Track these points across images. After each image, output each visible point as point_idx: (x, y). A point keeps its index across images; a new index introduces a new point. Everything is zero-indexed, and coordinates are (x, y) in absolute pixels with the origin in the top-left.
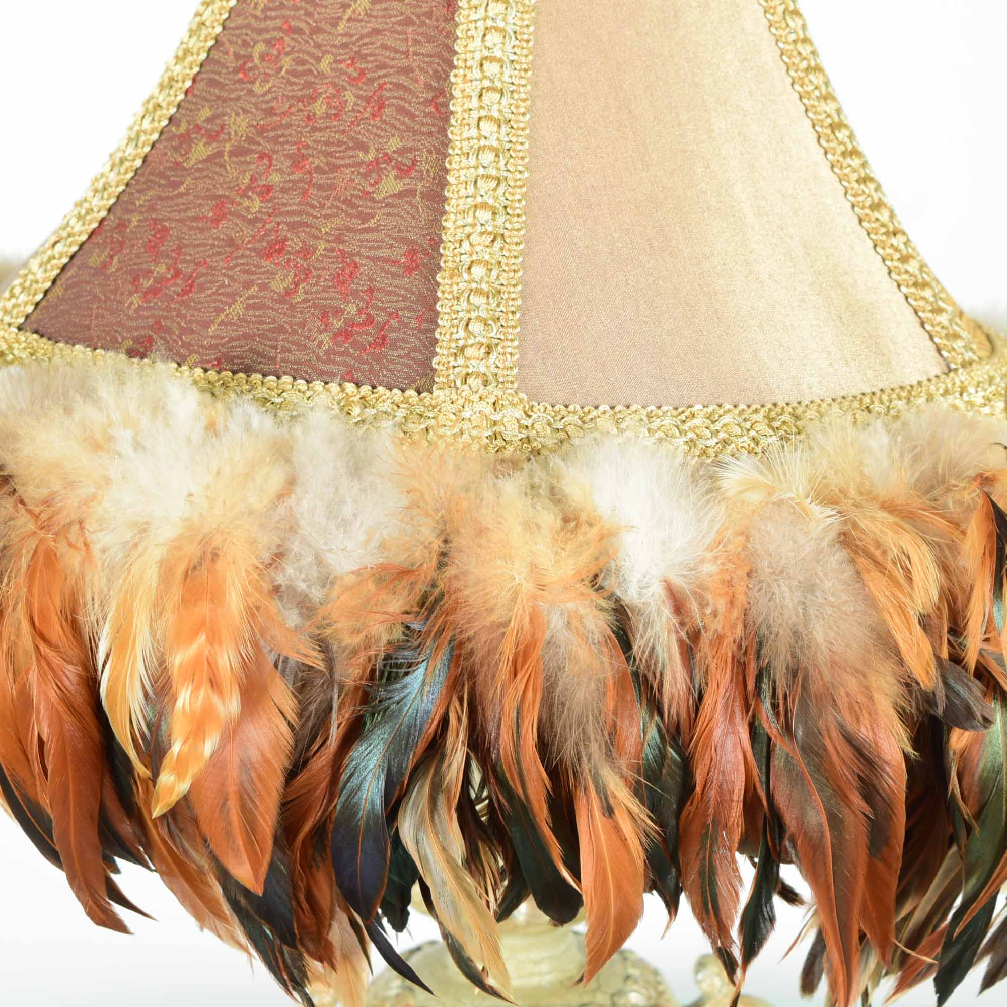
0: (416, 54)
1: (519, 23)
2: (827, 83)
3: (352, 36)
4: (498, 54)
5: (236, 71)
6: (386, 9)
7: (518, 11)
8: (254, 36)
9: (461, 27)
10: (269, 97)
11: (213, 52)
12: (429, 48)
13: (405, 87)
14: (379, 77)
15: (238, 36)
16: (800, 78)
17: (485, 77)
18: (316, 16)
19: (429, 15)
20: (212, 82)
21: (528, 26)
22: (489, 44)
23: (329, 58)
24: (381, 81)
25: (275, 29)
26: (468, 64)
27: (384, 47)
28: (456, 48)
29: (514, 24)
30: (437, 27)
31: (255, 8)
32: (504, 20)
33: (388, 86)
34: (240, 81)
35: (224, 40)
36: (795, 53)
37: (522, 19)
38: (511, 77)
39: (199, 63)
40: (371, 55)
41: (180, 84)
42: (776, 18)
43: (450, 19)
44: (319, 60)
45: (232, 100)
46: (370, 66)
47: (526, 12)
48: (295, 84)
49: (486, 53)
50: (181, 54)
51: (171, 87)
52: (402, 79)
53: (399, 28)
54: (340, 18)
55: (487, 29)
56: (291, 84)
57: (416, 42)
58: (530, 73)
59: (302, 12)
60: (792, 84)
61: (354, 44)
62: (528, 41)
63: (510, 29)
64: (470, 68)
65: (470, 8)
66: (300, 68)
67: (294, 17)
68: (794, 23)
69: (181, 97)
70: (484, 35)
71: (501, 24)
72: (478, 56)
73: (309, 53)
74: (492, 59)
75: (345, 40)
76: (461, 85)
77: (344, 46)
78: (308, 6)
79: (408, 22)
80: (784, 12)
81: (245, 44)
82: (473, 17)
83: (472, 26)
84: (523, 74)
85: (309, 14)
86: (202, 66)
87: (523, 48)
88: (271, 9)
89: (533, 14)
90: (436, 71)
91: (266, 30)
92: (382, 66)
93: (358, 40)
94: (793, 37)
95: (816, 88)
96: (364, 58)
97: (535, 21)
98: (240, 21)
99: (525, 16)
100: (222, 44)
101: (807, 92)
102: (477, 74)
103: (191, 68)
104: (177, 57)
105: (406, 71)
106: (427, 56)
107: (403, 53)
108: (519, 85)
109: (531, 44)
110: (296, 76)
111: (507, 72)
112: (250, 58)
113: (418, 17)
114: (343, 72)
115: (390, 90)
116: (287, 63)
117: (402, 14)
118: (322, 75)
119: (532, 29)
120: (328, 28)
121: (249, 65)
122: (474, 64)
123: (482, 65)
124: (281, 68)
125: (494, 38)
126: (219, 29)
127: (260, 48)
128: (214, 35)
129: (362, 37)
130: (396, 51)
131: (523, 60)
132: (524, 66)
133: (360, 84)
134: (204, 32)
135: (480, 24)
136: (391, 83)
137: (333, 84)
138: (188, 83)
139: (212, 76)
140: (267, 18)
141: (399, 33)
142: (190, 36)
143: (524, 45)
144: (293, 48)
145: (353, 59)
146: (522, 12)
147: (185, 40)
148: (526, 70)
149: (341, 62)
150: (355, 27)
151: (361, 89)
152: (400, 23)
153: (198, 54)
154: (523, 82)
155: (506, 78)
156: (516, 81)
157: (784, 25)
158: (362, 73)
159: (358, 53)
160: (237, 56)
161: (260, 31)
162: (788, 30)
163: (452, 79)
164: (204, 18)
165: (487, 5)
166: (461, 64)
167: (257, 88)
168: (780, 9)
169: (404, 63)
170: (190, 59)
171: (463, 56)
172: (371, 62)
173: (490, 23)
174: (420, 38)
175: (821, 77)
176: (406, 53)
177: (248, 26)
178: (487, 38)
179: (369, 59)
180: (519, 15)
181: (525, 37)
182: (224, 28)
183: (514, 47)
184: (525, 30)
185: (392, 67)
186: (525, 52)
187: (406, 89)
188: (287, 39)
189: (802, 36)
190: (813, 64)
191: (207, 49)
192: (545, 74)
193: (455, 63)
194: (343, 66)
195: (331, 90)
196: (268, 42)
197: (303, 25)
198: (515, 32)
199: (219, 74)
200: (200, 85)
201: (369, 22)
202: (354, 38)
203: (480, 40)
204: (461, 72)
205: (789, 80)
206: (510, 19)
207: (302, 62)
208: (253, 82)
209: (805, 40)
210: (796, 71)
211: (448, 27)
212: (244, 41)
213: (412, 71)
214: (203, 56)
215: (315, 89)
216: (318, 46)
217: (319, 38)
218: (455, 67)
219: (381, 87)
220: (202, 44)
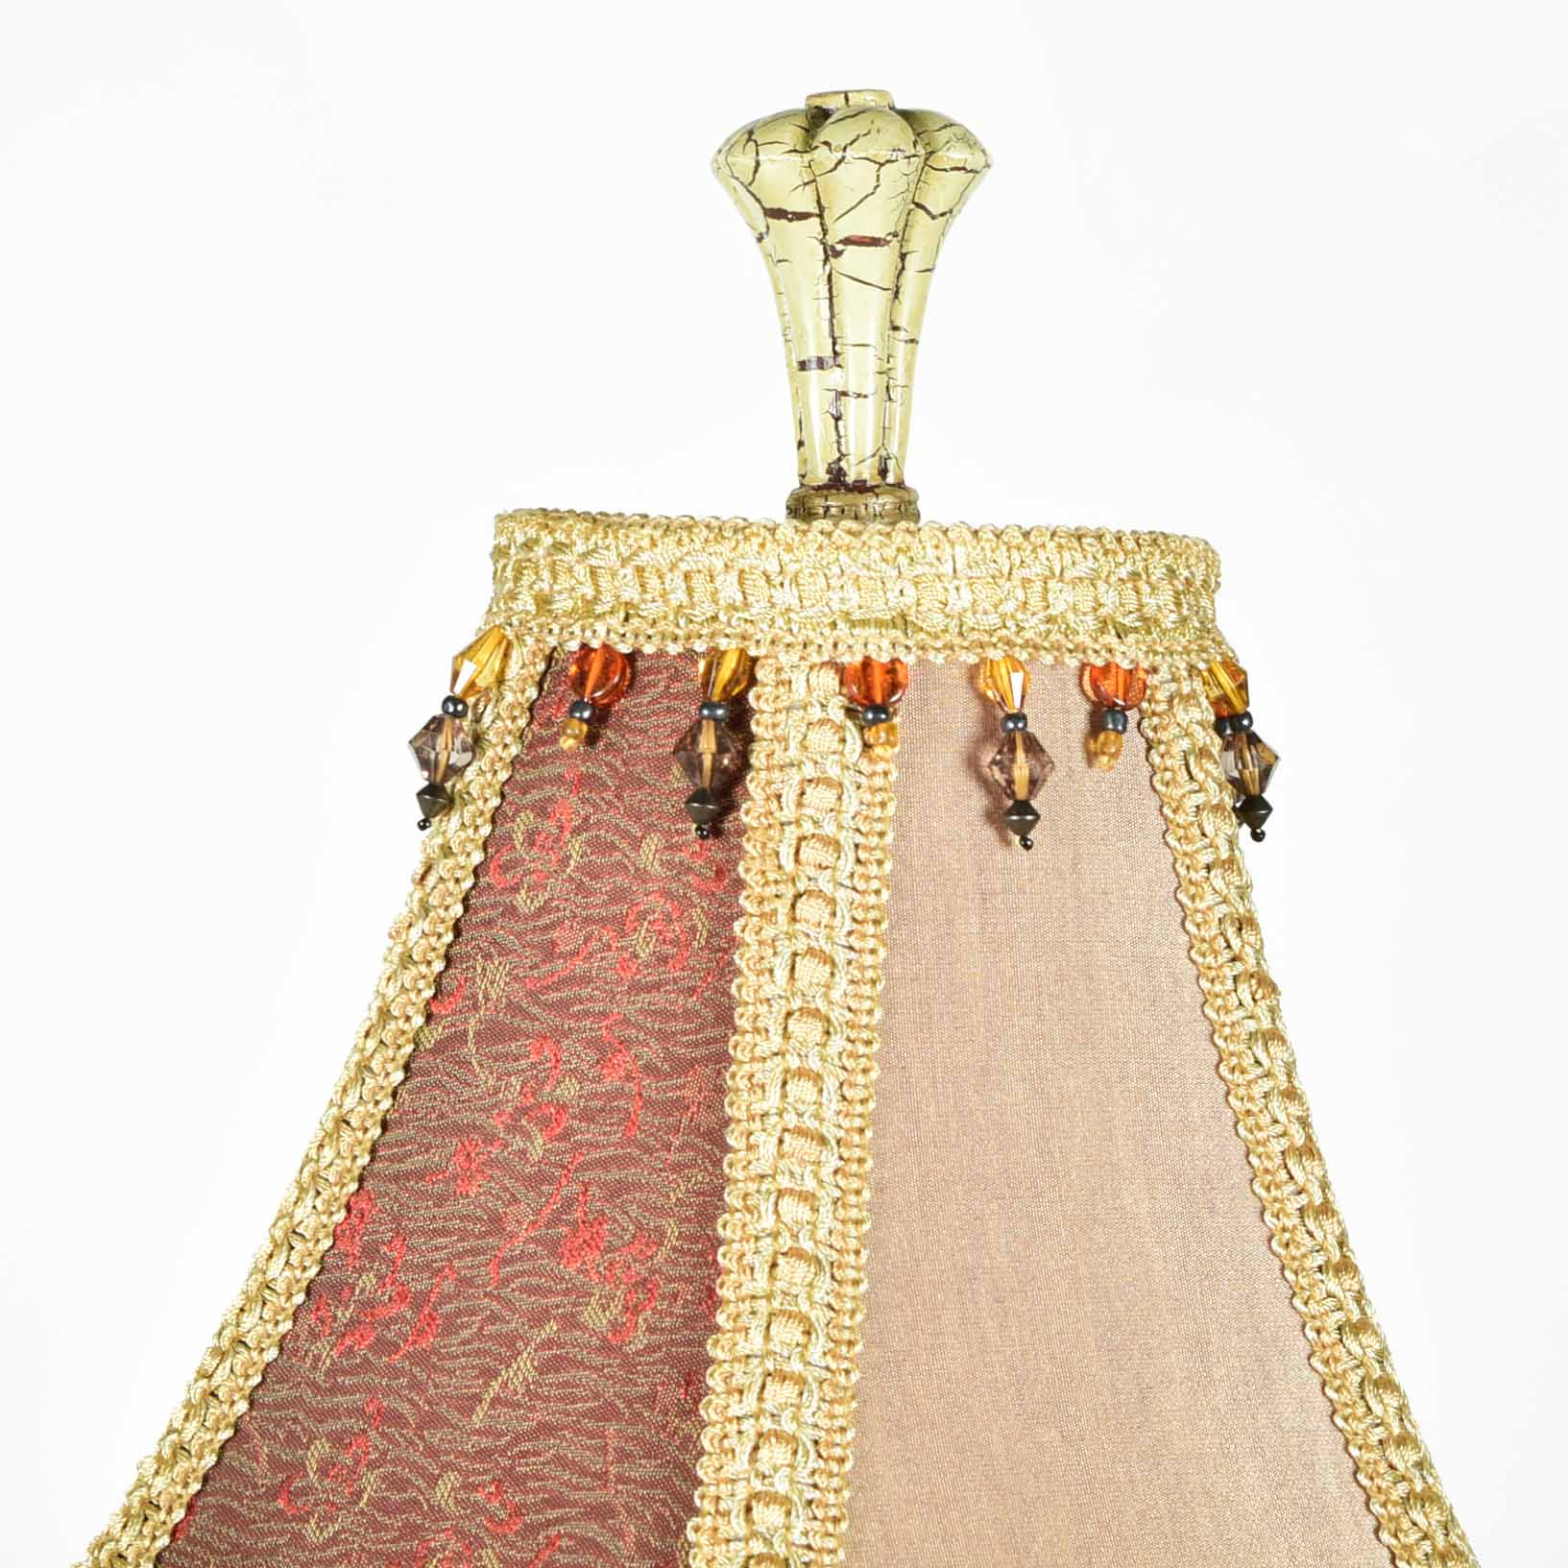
0: (621, 1479)
1: (824, 1423)
2: (1447, 1527)
3: (500, 1435)
4: (782, 1487)
5: (273, 1494)
6: (566, 1384)
7: (824, 1401)
8: (309, 1424)
9: (710, 1431)
10: (334, 1551)
11: (229, 1454)
12: (647, 1469)
13: (598, 1545)
14: (549, 1524)
15: (278, 1424)
16: (1391, 1518)
17: (754, 1534)
18: (432, 1391)
19: (650, 1400)
20: (226, 1515)
21: (843, 1430)
22: (764, 1467)
23: (452, 1478)
24: (553, 1532)
25: (350, 1413)
26: (723, 1506)
27: (560, 1461)
28: (700, 1473)
29: (816, 1426)
30: (664, 1427)
31: (314, 1367)
32: (795, 1418)
33: (564, 1543)
34: (279, 1515)
35: (251, 1428)
36: (1382, 1467)
37: (832, 1417)
38: (806, 1534)
39: (201, 1473)
40: (536, 1477)
41: (162, 1516)
42: (1345, 1397)
43: (690, 1410)
44: (433, 1481)
45: (261, 1553)
46: (530, 1498)
47: (840, 1401)
48: (386, 1528)
49: (757, 1485)
50: (167, 1452)
51: (146, 1519)
52: (592, 1530)
53: (589, 1424)
54: (478, 1399)
55: (760, 1435)
56: (377, 1527)
57: (623, 1456)
58: (844, 1526)
59: (404, 1381)
60: (1376, 1531)
61: (503, 1452)
62: (841, 1460)
63: (806, 1436)
64: (726, 1514)
65: (729, 1393)
66: (395, 1497)
67: (388, 1391)
68: (1383, 1405)
69: (164, 1541)
70: (756, 1448)
71: (788, 1426)
72: (742, 1491)
73: (414, 1466)
74: (771, 1499)
75: (486, 1442)
76: (707, 1550)
77: (483, 1454)
78: (416, 1370)
79: (608, 1413)
80: (1361, 1384)
81: (292, 1440)
82: (735, 1410)
83: (732, 1428)
84: (830, 1527)
85: (416, 1385)
86: (206, 1479)
87: (831, 1475)
88: (345, 1372)
89: (854, 1405)
90: (659, 1517)
91: (334, 1413)
92: (555, 1502)
93: (510, 1445)
94: (1379, 1433)
95: (1425, 1537)
96: (520, 1481)
97: (858, 1419)
98: (284, 1392)
99: (839, 1409)
100: (248, 1438)
101: (1405, 1547)
102: (738, 1526)
103: (186, 1485)
104: (159, 1459)
105: (601, 1513)
106: (644, 1485)
107: (595, 1475)
108: (820, 1551)
109: (848, 1466)
110: (386, 1513)
111: (799, 1524)
112: (300, 1467)
113: (629, 1404)
114: (478, 1509)
115: (570, 1551)
116: (371, 1483)
117: (597, 1396)
118: (437, 1513)
119: (850, 1435)
120: (454, 1416)
121: (298, 1483)
122: (736, 1506)
123: (749, 1509)
124: (359, 1494)
125: (774, 1454)
126: (242, 1406)
127: (321, 1449)
128: (232, 1420)
129: (518, 1439)
130: (584, 1472)
131: (831, 1498)
132: (833, 1512)
133: (511, 1537)
134: (215, 1411)
135: (748, 1425)
136: (571, 1537)
137: (458, 1532)
138: (179, 1514)
139: (227, 1501)
140: (335, 1389)
141: (591, 1435)
142: (187, 1418)
143: (834, 1467)
144: (385, 1453)
145: (498, 1482)
146: (832, 1402)
147: (177, 1425)
148: (836, 1520)
149: (475, 1487)
150: (509, 1420)
151: (512, 1545)
152: (590, 1414)
153: (201, 1457)
154: (831, 1543)
155: (796, 1537)
156: (816, 1542)
157: (1361, 1410)
158: (517, 1512)
159: (509, 1471)
160: (275, 1463)
161: (322, 1416)
162: (1368, 1420)
163: (691, 1535)
164: (217, 1380)
165: (763, 1387)
166: (707, 1506)
167: (312, 1532)
168: (1354, 1378)
169: (598, 1496)
170: (183, 1465)
171: (712, 1491)
172: (535, 1492)
173: (767, 1424)
174: (630, 1447)
175: (1436, 1516)
176: (602, 1476)
177: (297, 1402)
178: (763, 1453)
179: (531, 1484)
180: (825, 1406)
181: (838, 1452)
182: (252, 1404)
183: (813, 1473)
184: (838, 1438)
185: (574, 1504)
186: (835, 1482)
187: (599, 1550)
188: (373, 1433)
189: (1396, 1431)
190: (1419, 1487)
191: (217, 1446)
192: (875, 1525)
193: (697, 1502)
194: (479, 1496)
195: (454, 1545)
196: (337, 1439)
197: (405, 1409)
198: (816, 1442)
199: (239, 1497)
200: (201, 1519)
201: (532, 1409)
202: (504, 1441)
203: (746, 1458)
204: (708, 1521)
205: (1370, 1523)
206: (806, 1415)
207: (400, 1484)
208: (304, 1520)
209: (1403, 1440)
210: (1384, 1505)
211: (686, 1427)
212: (291, 1433)
213: (612, 1513)
214: (210, 1460)
215: (423, 1541)
216: (432, 1452)
217: (434, 1437)
218: (695, 1512)
219: (551, 1543)
220: (208, 1437)
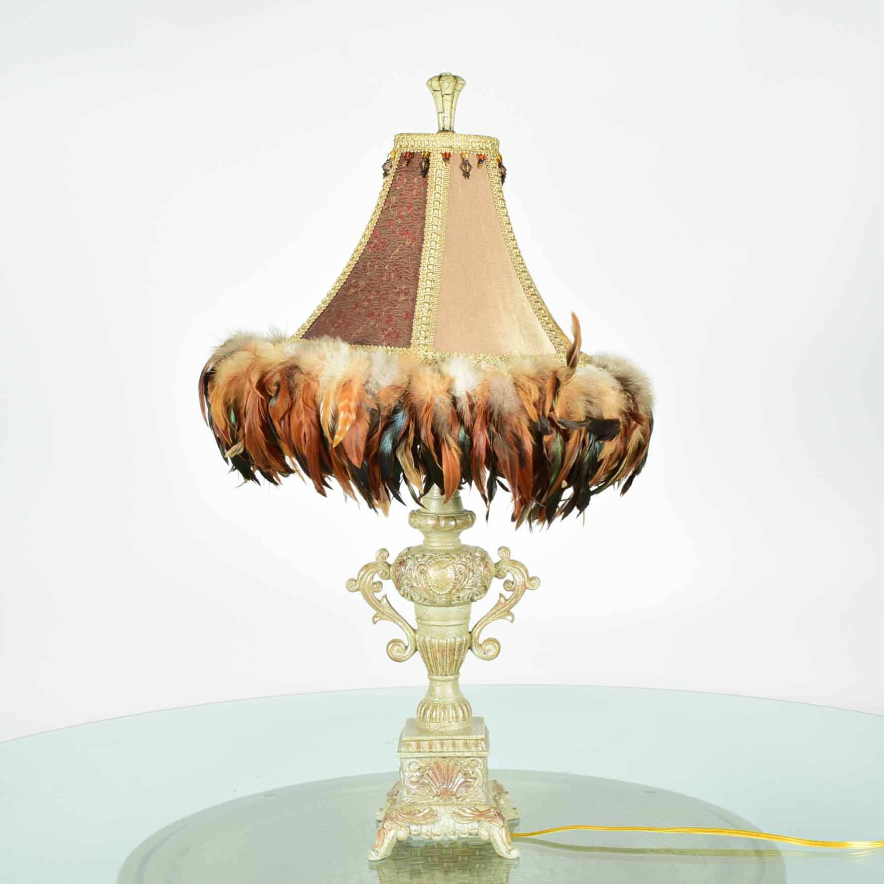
0: (411, 264)
1: (438, 255)
4: (432, 263)
5: (362, 270)
6: (403, 252)
9: (423, 257)
10: (371, 276)
12: (414, 262)
14: (401, 270)
15: (363, 260)
16: (520, 274)
17: (428, 269)
18: (385, 254)
19: (415, 253)
20: (356, 273)
22: (430, 261)
23: (388, 265)
25: (373, 258)
26: (424, 266)
27: (402, 262)
28: (421, 262)
30: (416, 257)
31: (368, 253)
34: (364, 272)
35: (359, 261)
36: (519, 267)
38: (436, 269)
40: (399, 264)
41: (347, 274)
42: (513, 257)
43: (420, 254)
44: (385, 266)
45: (361, 277)
46: (398, 267)
47: (441, 253)
48: (378, 272)
49: (429, 263)
51: (345, 274)
52: (407, 271)
54: (391, 255)
55: (429, 257)
57: (411, 261)
58: (441, 269)
59: (381, 253)
60: (517, 275)
61: (394, 262)
62: (441, 260)
65: (425, 251)
66: (380, 268)
67: (379, 255)
68: (519, 259)
71: (433, 255)
72: (427, 264)
73: (382, 264)
74: (431, 265)
75: (392, 260)
76: (422, 271)
77: (392, 262)
79: (409, 255)
80: (516, 256)
82: (426, 254)
83: (426, 256)
84: (439, 269)
85: (383, 254)
86: (353, 269)
87: (439, 262)
88: (372, 253)
89: (443, 253)
90: (416, 268)
91: (371, 259)
92: (402, 267)
94: (518, 262)
95: (525, 276)
96: (397, 265)
97: (443, 255)
98: (364, 256)
100: (359, 263)
101: (522, 278)
102: (426, 268)
103: (350, 269)
104: (346, 267)
105: (408, 268)
106: (414, 264)
110: (378, 270)
112: (366, 266)
113: (412, 254)
114: (391, 269)
115: (403, 273)
116: (376, 267)
117: (407, 253)
118: (385, 270)
119: (442, 257)
120: (388, 258)
121: (366, 268)
122: (426, 266)
123: (428, 266)
124: (375, 269)
125: (431, 259)
126: (358, 259)
127: (370, 263)
129: (397, 260)
130: (406, 263)
131: (439, 265)
132: (439, 267)
133: (396, 272)
134: (354, 260)
135: (428, 255)
137: (389, 272)
138: (349, 273)
139: (356, 271)
140: (371, 255)
141: (407, 258)
144: (378, 263)
145: (394, 266)
146: (439, 253)
147: (349, 262)
150: (395, 258)
152: (406, 256)
153: (352, 266)
154: (439, 271)
155: (434, 270)
156: (437, 271)
157: (516, 259)
158: (396, 269)
159: (395, 264)
160: (363, 266)
161: (369, 259)
163: (420, 270)
164: (354, 256)
165: (430, 250)
166: (422, 266)
167: (368, 274)
169: (408, 266)
170: (350, 267)
171: (423, 264)
173: (430, 255)
174: (412, 259)
175: (527, 274)
176: (408, 264)
177: (366, 258)
178: (430, 259)
183: (437, 262)
184: (440, 257)
185: (404, 267)
187: (408, 273)
188: (376, 261)
189: (521, 262)
190: (524, 270)
191: (355, 264)
192: (445, 269)
194: (391, 267)
195: (388, 274)
196: (371, 262)
197: (381, 257)
198: (437, 258)
199: (358, 270)
200: (353, 274)
201: (399, 256)
202: (395, 260)
203: (427, 260)
204: (422, 268)
206: (436, 254)
207: (380, 267)
208: (367, 272)
209: (522, 264)
210: (519, 272)
211: (420, 256)
212: (365, 262)
214: (354, 266)
215: (383, 274)
216: (385, 262)
217: (385, 260)
219: (401, 272)
220: (353, 263)
